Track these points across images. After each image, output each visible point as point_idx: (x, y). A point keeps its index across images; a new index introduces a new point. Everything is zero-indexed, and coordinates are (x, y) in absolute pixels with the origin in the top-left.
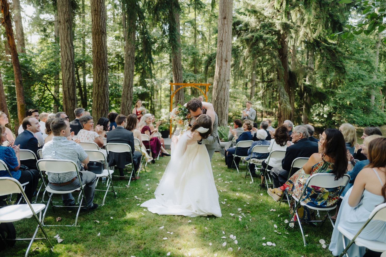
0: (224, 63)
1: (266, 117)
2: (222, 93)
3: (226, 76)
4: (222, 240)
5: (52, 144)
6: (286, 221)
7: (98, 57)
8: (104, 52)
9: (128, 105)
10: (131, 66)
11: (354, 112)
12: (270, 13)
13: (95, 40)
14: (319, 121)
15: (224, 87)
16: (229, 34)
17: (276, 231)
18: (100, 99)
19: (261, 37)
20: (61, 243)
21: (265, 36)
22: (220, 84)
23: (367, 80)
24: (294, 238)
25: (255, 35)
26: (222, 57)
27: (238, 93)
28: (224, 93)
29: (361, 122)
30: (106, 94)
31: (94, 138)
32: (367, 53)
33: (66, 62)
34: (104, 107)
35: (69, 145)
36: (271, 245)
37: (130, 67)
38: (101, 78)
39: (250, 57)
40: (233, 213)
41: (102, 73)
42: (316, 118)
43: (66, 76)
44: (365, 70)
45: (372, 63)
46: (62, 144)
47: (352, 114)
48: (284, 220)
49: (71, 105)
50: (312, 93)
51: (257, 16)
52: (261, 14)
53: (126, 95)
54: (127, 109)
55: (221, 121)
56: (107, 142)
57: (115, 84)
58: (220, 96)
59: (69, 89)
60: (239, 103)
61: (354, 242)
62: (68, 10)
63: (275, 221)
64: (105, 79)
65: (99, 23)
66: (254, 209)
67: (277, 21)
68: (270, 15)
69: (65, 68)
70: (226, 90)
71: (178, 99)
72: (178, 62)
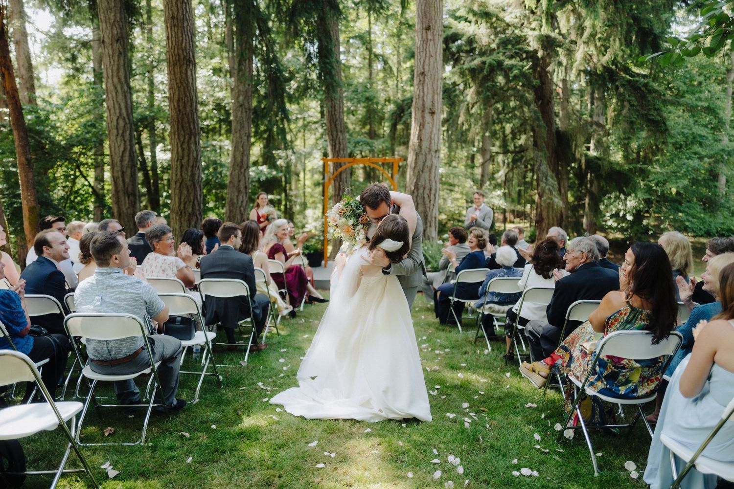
0: (428, 117)
1: (513, 222)
2: (426, 175)
3: (433, 142)
4: (432, 466)
5: (94, 282)
6: (558, 427)
7: (180, 110)
8: (191, 100)
9: (240, 202)
10: (246, 125)
11: (686, 210)
12: (516, 17)
13: (173, 76)
14: (616, 228)
15: (428, 163)
16: (436, 59)
17: (538, 447)
18: (185, 192)
19: (500, 64)
20: (115, 478)
21: (508, 62)
22: (421, 158)
23: (710, 145)
24: (574, 460)
25: (488, 59)
26: (424, 105)
27: (456, 175)
28: (430, 176)
29: (701, 229)
30: (196, 182)
31: (175, 270)
32: (709, 92)
33: (117, 120)
34: (193, 207)
35: (130, 284)
36: (529, 474)
37: (242, 127)
38: (186, 151)
39: (478, 104)
40: (452, 412)
41: (188, 141)
42: (611, 223)
43: (117, 149)
44: (706, 126)
45: (719, 111)
46: (115, 283)
47: (682, 212)
48: (553, 424)
49: (127, 205)
50: (603, 173)
51: (492, 24)
52: (498, 19)
53: (236, 184)
54: (238, 212)
56: (202, 278)
57: (215, 162)
58: (421, 183)
59: (123, 173)
60: (458, 196)
61: (694, 466)
62: (118, 19)
63: (537, 426)
64: (195, 153)
65: (180, 42)
66: (493, 403)
67: (531, 33)
68: (517, 20)
69: (115, 132)
70: (433, 171)
71: (340, 189)
72: (337, 116)
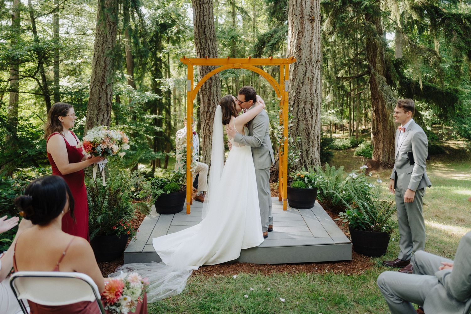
0: (307, 25)
2: (306, 88)
3: (313, 51)
15: (309, 75)
22: (301, 69)
26: (302, 12)
28: (311, 90)
55: (307, 151)
58: (302, 96)
70: (314, 83)
71: (209, 105)
72: (207, 22)
